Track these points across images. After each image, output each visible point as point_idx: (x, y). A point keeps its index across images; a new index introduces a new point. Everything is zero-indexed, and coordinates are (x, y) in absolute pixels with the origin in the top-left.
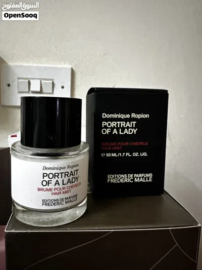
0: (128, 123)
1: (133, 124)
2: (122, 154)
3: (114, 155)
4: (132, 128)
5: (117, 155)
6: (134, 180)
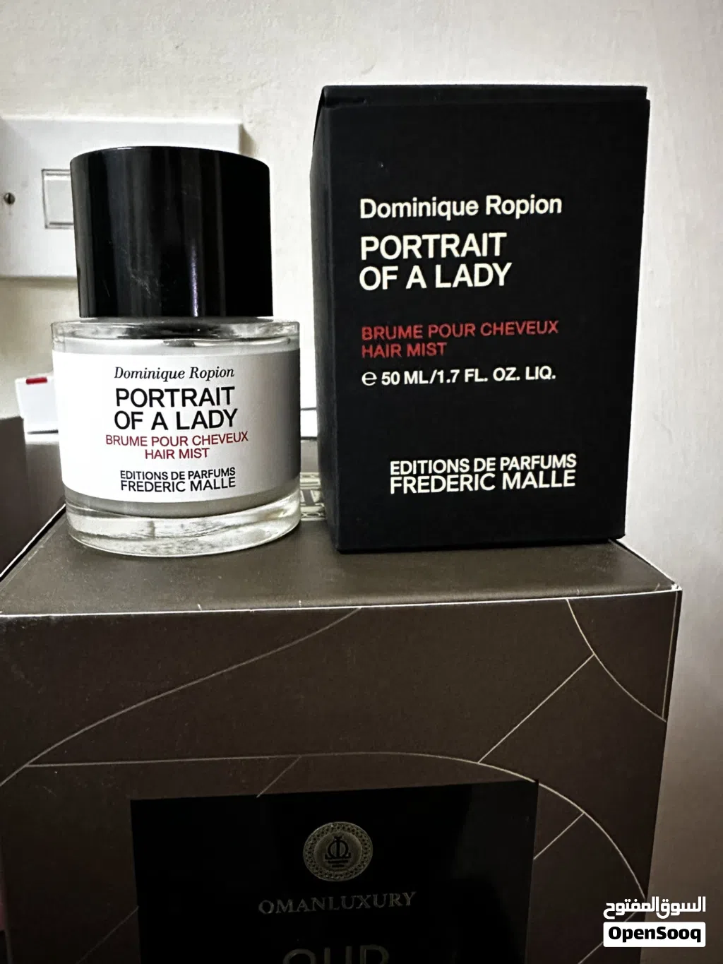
2: (448, 375)
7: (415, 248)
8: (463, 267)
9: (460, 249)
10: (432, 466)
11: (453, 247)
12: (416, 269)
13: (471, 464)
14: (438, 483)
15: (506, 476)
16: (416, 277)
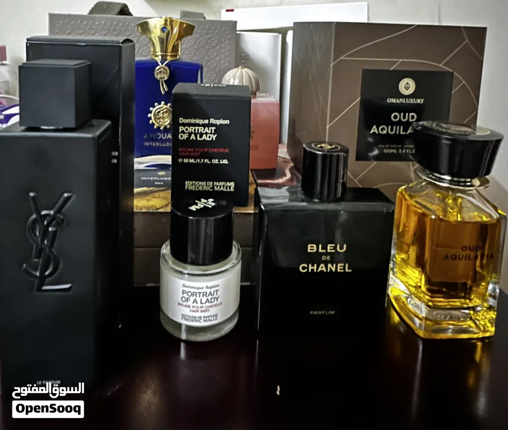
0: (207, 128)
1: (211, 130)
2: (201, 161)
3: (192, 161)
4: (211, 133)
5: (195, 160)
6: (213, 188)
7: (193, 130)
8: (204, 135)
9: (204, 131)
10: (196, 183)
11: (202, 130)
12: (193, 135)
13: (206, 183)
14: (198, 188)
15: (215, 187)
16: (193, 137)
